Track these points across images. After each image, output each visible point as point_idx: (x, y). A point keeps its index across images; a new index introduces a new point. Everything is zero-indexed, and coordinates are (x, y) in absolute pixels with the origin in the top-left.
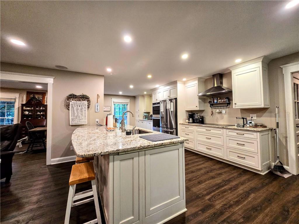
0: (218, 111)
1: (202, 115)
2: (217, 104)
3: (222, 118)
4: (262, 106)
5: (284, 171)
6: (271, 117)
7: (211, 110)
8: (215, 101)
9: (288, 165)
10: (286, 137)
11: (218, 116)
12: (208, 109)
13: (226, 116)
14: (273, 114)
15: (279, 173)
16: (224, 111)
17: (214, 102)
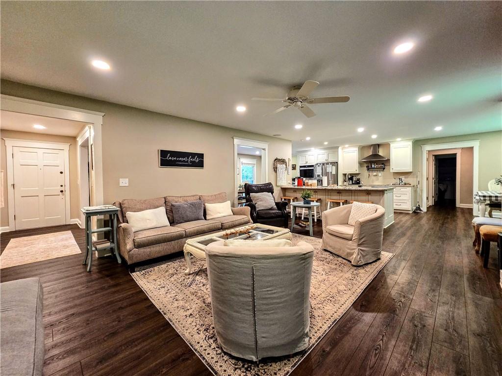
0: (375, 174)
1: (358, 177)
2: (374, 168)
3: (378, 180)
4: (411, 171)
5: (421, 210)
6: (414, 178)
7: (368, 173)
8: (373, 166)
9: (422, 207)
10: (422, 190)
11: (375, 178)
12: (365, 172)
13: (380, 179)
14: (415, 176)
15: (419, 211)
16: (380, 174)
17: (371, 166)
